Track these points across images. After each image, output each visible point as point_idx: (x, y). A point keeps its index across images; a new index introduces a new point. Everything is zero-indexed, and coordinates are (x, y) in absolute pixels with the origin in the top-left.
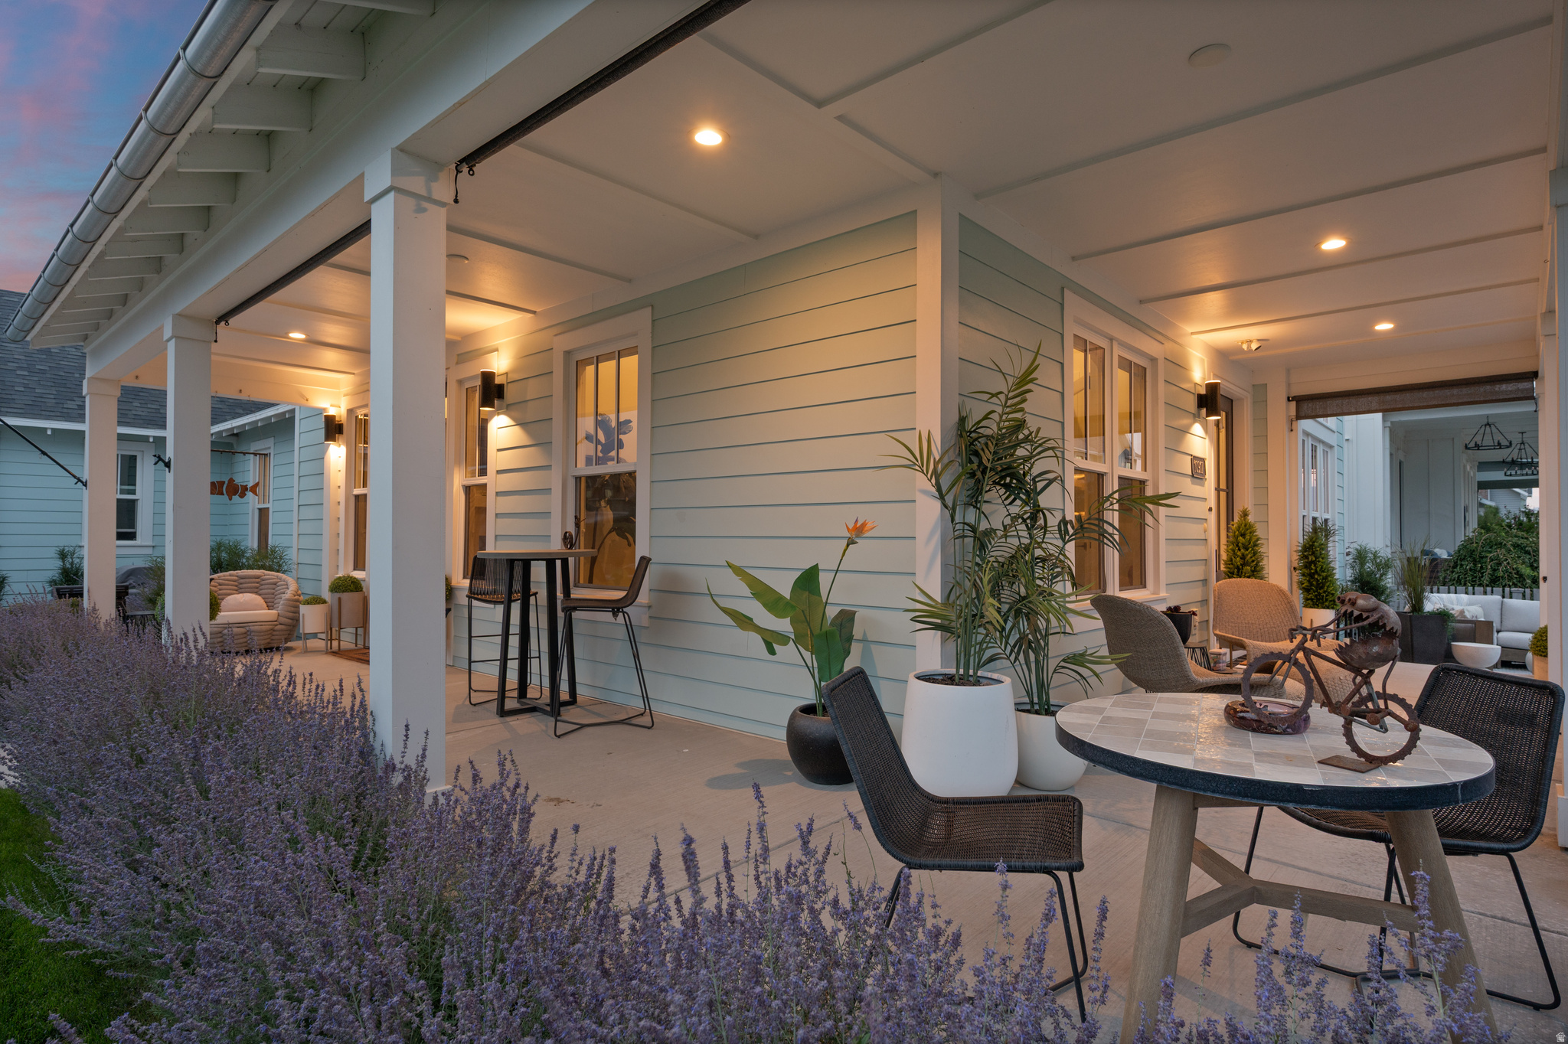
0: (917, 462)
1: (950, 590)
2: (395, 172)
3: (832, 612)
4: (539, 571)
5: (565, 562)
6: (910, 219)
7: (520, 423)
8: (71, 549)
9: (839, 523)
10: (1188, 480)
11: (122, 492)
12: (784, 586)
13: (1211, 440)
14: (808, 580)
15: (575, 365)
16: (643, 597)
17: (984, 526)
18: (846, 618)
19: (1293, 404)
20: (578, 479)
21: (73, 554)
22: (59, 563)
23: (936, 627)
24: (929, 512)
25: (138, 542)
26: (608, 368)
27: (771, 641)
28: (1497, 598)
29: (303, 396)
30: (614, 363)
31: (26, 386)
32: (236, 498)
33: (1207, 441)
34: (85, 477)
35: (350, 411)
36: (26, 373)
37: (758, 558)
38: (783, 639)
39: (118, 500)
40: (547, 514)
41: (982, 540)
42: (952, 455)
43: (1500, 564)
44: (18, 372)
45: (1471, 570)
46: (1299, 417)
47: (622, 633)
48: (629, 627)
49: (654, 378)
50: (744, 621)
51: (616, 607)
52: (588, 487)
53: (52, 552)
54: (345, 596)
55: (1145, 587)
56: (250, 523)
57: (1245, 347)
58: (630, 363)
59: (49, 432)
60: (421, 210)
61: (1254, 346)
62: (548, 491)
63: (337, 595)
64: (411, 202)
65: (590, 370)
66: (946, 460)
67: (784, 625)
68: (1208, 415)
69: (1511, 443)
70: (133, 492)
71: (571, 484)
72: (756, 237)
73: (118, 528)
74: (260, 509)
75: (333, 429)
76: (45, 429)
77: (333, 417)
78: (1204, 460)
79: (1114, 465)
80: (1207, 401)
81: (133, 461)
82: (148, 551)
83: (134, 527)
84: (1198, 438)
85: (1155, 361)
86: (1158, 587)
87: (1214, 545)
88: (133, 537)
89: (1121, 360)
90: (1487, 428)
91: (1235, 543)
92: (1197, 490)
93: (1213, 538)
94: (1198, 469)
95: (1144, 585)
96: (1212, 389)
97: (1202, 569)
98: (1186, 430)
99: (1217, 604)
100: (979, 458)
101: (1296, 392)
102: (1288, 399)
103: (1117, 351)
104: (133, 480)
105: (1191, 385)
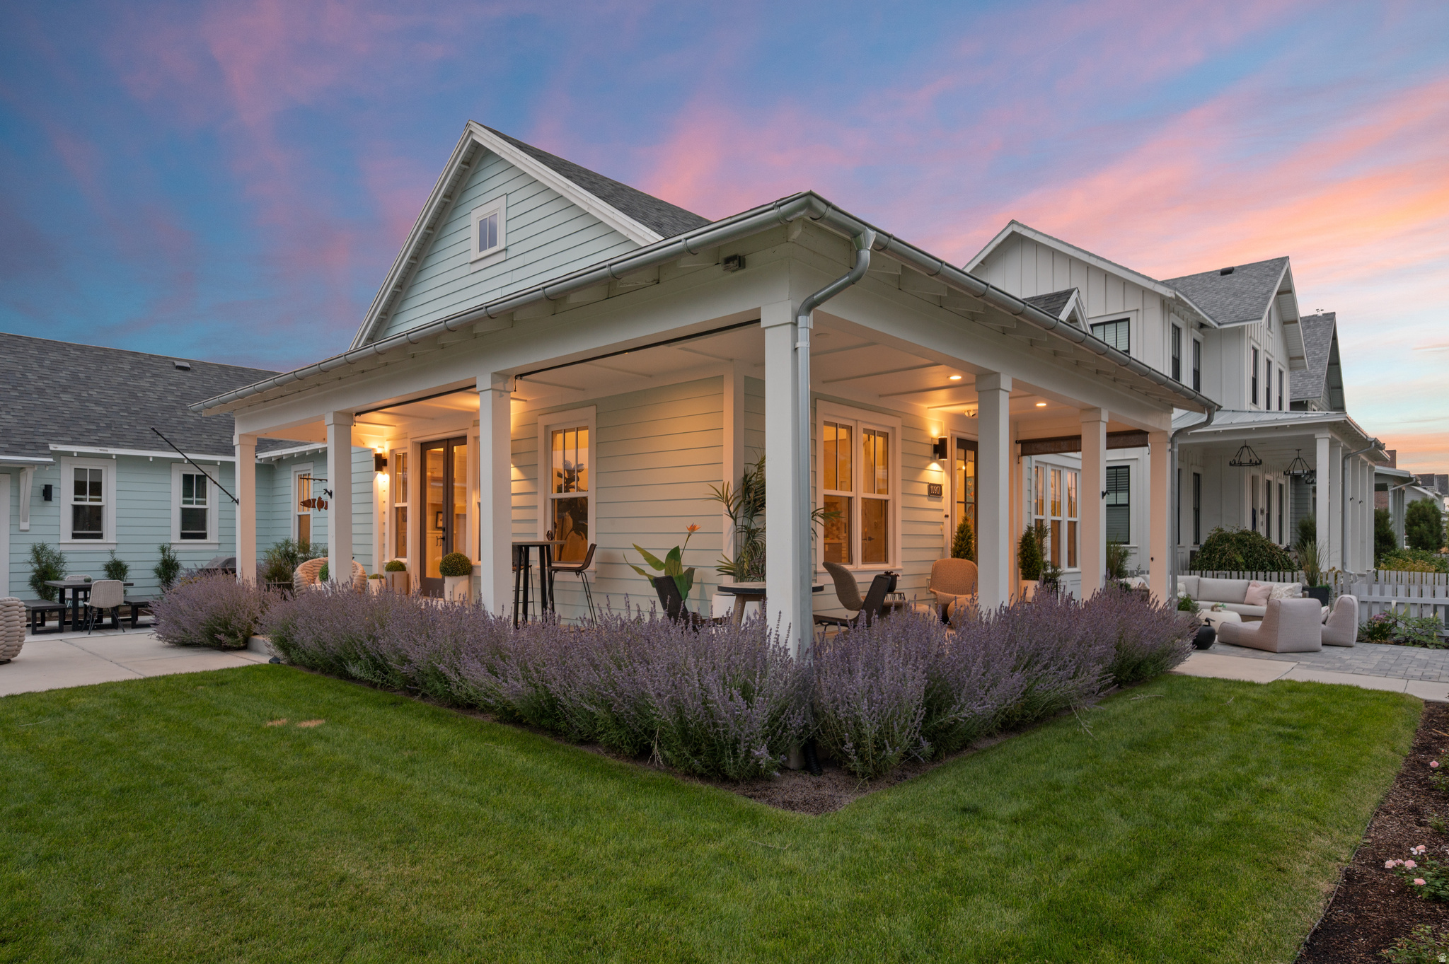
0: (722, 497)
2: (493, 382)
3: (685, 569)
4: (534, 554)
5: (548, 547)
6: (720, 378)
8: (168, 546)
9: (684, 525)
10: (926, 499)
11: (185, 502)
12: (662, 557)
13: (946, 471)
14: (675, 554)
15: (551, 434)
16: (592, 567)
17: (753, 527)
18: (691, 571)
19: (1020, 445)
20: (553, 500)
21: (169, 549)
22: (160, 556)
23: (729, 574)
24: (728, 521)
25: (208, 540)
26: (571, 436)
27: (651, 580)
28: (1197, 577)
29: (361, 441)
30: (574, 433)
31: (129, 424)
32: (323, 510)
33: (944, 473)
34: (237, 496)
35: (392, 451)
36: (126, 414)
37: (651, 544)
39: (183, 510)
40: (535, 521)
42: (740, 493)
43: (1224, 554)
44: (122, 414)
45: (1207, 559)
46: (1023, 454)
47: (581, 587)
48: (586, 585)
49: (598, 446)
50: (641, 572)
51: (578, 571)
52: (558, 505)
53: (156, 548)
54: (397, 574)
55: (887, 563)
56: (292, 526)
57: (966, 414)
58: (584, 435)
59: (151, 460)
60: (501, 396)
61: (971, 414)
62: (535, 507)
63: (391, 573)
64: (498, 393)
65: (560, 437)
66: (736, 495)
68: (940, 458)
69: (1261, 461)
70: (204, 503)
71: (549, 503)
72: (651, 376)
73: (183, 528)
74: (299, 516)
75: (381, 463)
76: (148, 457)
77: (380, 455)
78: (940, 486)
79: (860, 492)
80: (940, 449)
81: (202, 479)
82: (216, 547)
83: (204, 528)
84: (935, 472)
85: (893, 428)
86: (896, 563)
87: (948, 541)
88: (204, 536)
89: (866, 431)
90: (1245, 449)
91: (958, 537)
92: (934, 504)
93: (948, 534)
94: (935, 491)
95: (886, 561)
96: (943, 442)
97: (939, 553)
98: (923, 468)
99: (934, 573)
100: (752, 495)
101: (1022, 437)
102: (1017, 442)
103: (861, 426)
104: (202, 493)
105: (928, 440)
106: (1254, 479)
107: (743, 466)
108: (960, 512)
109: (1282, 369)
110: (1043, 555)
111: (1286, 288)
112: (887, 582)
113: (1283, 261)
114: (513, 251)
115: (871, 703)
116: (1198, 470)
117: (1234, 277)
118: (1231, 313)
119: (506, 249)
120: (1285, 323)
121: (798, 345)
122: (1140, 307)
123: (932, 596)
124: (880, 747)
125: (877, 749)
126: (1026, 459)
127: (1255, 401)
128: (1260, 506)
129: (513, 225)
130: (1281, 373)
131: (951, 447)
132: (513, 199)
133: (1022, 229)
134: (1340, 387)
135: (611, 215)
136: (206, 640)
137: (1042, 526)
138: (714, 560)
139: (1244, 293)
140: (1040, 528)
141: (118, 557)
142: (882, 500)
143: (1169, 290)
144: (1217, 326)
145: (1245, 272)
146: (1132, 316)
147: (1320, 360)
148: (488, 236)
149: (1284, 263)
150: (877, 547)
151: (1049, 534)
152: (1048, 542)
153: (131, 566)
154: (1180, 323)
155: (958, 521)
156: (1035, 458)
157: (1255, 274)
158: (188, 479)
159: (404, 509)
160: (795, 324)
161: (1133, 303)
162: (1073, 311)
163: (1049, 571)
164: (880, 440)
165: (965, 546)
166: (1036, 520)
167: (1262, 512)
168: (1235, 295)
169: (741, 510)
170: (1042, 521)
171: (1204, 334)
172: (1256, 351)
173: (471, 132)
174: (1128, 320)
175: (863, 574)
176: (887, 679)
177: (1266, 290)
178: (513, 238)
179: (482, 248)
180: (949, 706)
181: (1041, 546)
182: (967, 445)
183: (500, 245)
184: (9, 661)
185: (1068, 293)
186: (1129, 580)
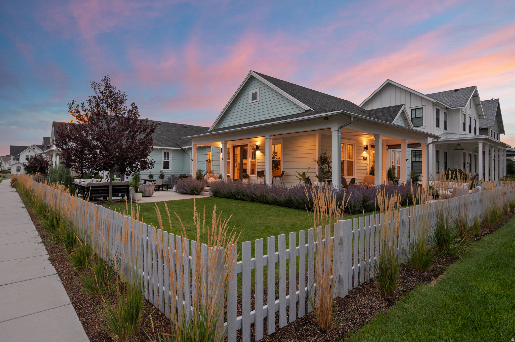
0: (316, 161)
1: (319, 174)
7: (262, 152)
8: (161, 171)
9: (307, 167)
11: (164, 160)
12: (302, 174)
13: (368, 154)
14: (304, 173)
17: (323, 167)
18: (308, 177)
20: (271, 161)
22: (160, 173)
24: (317, 166)
25: (170, 169)
27: (300, 179)
30: (277, 145)
34: (193, 159)
37: (299, 171)
38: (302, 179)
39: (164, 161)
41: (322, 169)
42: (320, 160)
47: (279, 181)
48: (281, 180)
49: (284, 148)
50: (298, 177)
51: (280, 177)
52: (273, 162)
57: (372, 140)
58: (280, 145)
59: (158, 149)
65: (273, 146)
67: (301, 178)
68: (366, 150)
69: (463, 149)
70: (169, 160)
73: (164, 166)
78: (366, 157)
79: (346, 159)
80: (366, 148)
81: (168, 153)
82: (171, 171)
83: (168, 166)
84: (365, 154)
85: (354, 143)
86: (355, 176)
87: (368, 170)
88: (168, 168)
89: (348, 145)
90: (459, 145)
91: (371, 170)
92: (365, 162)
93: (368, 169)
94: (365, 159)
95: (353, 176)
96: (367, 146)
97: (366, 174)
98: (362, 153)
99: (365, 179)
100: (323, 160)
101: (388, 144)
102: (387, 146)
103: (347, 143)
104: (168, 157)
105: (363, 146)
106: (464, 154)
107: (320, 154)
108: (371, 164)
109: (476, 119)
110: (394, 175)
111: (476, 95)
112: (353, 180)
113: (475, 87)
114: (261, 102)
115: (353, 199)
116: (446, 151)
117: (458, 92)
118: (456, 104)
119: (259, 101)
120: (477, 105)
121: (339, 134)
122: (426, 105)
123: (364, 185)
124: (355, 208)
125: (354, 208)
126: (389, 150)
127: (465, 130)
128: (467, 161)
129: (261, 95)
130: (475, 120)
131: (369, 148)
132: (261, 89)
133: (391, 82)
134: (502, 122)
135: (289, 97)
136: (191, 192)
137: (394, 167)
138: (314, 174)
139: (461, 98)
140: (394, 168)
141: (152, 173)
142: (351, 161)
143: (434, 100)
144: (451, 108)
145: (462, 91)
146: (424, 107)
147: (493, 114)
148: (254, 96)
149: (474, 88)
150: (350, 172)
151: (396, 169)
152: (396, 172)
153: (154, 176)
154: (438, 108)
155: (371, 166)
156: (392, 150)
157: (465, 91)
158: (165, 153)
159: (229, 162)
160: (338, 131)
161: (424, 103)
162: (403, 110)
163: (396, 179)
164: (351, 146)
165: (372, 172)
166: (392, 166)
167: (468, 163)
168: (458, 98)
169: (320, 164)
170: (394, 166)
171: (448, 111)
172: (465, 115)
173: (251, 73)
174: (423, 108)
175: (348, 179)
176: (356, 195)
177: (468, 97)
178: (261, 98)
179: (253, 100)
180: (367, 202)
181: (394, 173)
182: (373, 146)
183: (258, 100)
184: (151, 196)
185: (402, 105)
186: (418, 182)
